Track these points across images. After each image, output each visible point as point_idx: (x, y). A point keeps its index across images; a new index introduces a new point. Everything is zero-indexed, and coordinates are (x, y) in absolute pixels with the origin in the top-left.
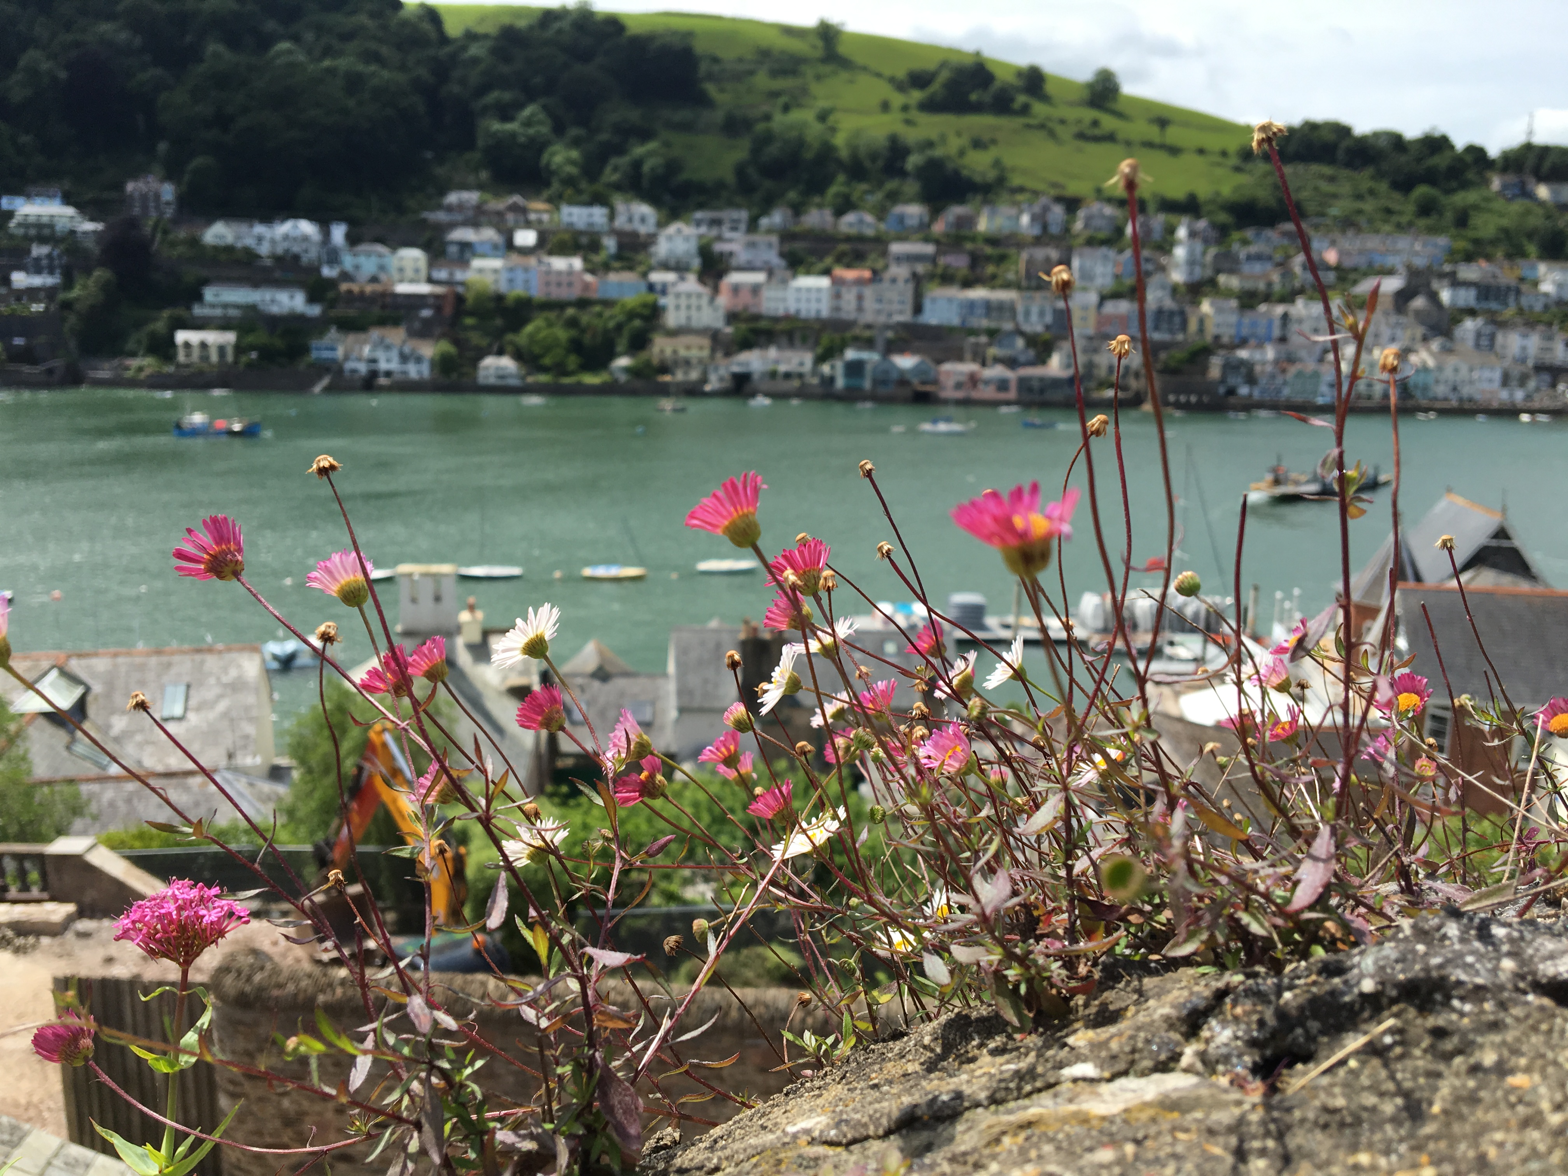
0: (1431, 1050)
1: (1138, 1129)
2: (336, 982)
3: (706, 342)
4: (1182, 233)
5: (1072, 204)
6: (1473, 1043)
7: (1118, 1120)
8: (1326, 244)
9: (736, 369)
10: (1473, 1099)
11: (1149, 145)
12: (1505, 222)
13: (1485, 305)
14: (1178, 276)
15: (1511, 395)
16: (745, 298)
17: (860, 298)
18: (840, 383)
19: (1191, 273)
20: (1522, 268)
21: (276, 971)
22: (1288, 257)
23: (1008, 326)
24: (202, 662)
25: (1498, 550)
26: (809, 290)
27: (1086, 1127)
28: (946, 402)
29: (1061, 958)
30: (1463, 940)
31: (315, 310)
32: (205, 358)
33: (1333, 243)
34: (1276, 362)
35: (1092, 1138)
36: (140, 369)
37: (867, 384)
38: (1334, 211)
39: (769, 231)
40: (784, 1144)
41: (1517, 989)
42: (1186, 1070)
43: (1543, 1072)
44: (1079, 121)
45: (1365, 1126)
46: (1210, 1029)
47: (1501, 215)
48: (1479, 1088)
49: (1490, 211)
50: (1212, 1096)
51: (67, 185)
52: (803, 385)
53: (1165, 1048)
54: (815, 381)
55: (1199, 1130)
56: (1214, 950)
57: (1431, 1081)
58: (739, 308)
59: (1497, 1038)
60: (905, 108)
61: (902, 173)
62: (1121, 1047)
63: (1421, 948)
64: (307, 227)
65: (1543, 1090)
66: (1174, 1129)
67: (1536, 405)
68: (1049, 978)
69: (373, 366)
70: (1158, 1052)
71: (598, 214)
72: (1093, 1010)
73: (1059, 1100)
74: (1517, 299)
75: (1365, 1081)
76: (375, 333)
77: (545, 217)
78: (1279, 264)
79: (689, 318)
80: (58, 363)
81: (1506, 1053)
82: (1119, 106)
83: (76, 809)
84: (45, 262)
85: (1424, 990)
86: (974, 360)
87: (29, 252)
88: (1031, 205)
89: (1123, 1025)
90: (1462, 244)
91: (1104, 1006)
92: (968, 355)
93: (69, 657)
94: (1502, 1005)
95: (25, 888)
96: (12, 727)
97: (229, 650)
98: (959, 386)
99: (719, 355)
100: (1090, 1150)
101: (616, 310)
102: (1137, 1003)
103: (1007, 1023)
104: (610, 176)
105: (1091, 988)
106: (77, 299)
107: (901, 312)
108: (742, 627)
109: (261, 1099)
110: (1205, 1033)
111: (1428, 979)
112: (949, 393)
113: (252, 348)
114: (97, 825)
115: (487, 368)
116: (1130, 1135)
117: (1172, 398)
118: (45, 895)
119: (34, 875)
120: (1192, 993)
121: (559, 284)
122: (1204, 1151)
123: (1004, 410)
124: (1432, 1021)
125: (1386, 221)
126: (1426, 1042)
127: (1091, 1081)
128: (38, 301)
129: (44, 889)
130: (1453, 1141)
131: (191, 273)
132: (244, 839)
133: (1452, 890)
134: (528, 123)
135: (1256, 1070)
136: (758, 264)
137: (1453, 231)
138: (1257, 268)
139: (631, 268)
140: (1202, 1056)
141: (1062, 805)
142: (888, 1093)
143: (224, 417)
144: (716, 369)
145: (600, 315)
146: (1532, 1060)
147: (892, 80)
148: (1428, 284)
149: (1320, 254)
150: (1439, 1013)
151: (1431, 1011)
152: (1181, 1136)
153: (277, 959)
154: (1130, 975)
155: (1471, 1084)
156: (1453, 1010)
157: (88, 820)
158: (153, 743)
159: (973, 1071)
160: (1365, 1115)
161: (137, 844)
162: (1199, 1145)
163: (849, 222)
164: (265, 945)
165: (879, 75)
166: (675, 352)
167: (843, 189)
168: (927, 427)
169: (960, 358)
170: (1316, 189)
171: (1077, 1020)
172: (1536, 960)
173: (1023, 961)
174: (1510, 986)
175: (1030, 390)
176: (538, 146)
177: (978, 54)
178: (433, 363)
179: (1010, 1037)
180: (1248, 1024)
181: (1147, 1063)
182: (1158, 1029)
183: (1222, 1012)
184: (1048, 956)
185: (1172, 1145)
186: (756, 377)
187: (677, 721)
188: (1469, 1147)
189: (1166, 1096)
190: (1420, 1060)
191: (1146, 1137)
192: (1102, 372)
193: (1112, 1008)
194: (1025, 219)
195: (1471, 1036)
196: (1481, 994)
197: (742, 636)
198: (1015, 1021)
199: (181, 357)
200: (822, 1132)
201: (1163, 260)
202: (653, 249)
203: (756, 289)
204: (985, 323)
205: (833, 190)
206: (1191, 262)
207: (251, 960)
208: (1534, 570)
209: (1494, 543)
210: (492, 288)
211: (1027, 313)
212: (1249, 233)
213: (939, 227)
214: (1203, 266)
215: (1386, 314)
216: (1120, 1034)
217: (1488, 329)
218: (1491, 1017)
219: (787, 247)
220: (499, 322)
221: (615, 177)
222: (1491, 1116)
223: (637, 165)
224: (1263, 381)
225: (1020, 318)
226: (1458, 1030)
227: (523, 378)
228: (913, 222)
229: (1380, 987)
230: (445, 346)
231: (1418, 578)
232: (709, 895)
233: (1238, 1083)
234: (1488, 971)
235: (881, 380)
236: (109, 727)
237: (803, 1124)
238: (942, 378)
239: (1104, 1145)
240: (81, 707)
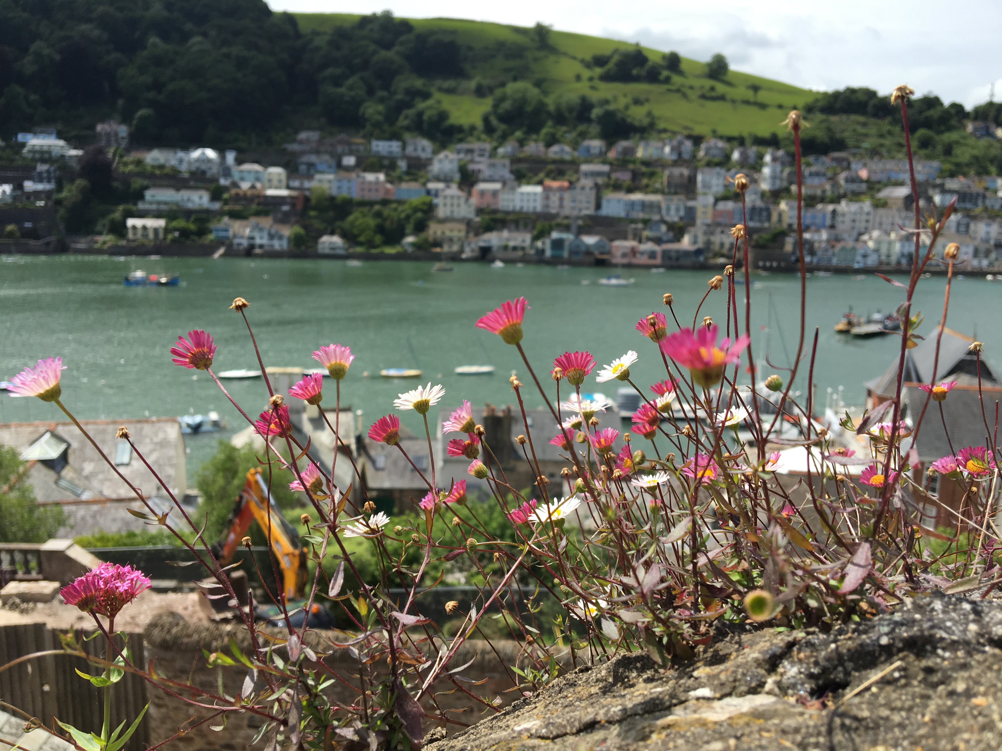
0: (924, 681)
1: (737, 730)
2: (224, 633)
3: (463, 227)
4: (768, 158)
5: (697, 140)
6: (950, 677)
7: (725, 724)
8: (860, 166)
9: (482, 244)
10: (950, 713)
11: (747, 102)
12: (976, 152)
13: (962, 205)
14: (765, 186)
15: (980, 262)
16: (488, 199)
17: (561, 199)
18: (548, 253)
19: (773, 184)
20: (987, 181)
21: (186, 626)
22: (836, 174)
23: (656, 217)
24: (142, 429)
25: (971, 362)
26: (528, 194)
27: (705, 728)
28: (616, 266)
29: (689, 622)
30: (944, 612)
31: (217, 206)
32: (145, 235)
33: (865, 165)
34: (828, 241)
35: (708, 735)
36: (104, 243)
37: (566, 254)
38: (866, 145)
39: (503, 157)
40: (513, 738)
41: (979, 643)
42: (768, 693)
43: (995, 695)
44: (702, 87)
45: (882, 729)
46: (784, 667)
47: (973, 148)
48: (954, 705)
49: (966, 145)
50: (785, 709)
51: (60, 126)
52: (525, 255)
53: (755, 679)
54: (532, 252)
55: (776, 731)
56: (787, 617)
57: (924, 701)
58: (484, 206)
59: (966, 674)
60: (591, 79)
61: (589, 120)
62: (727, 678)
63: (918, 616)
64: (211, 153)
65: (995, 707)
66: (760, 730)
67: (996, 269)
68: (682, 634)
69: (252, 242)
70: (751, 681)
71: (394, 146)
72: (709, 654)
73: (688, 711)
74: (983, 202)
75: (882, 700)
76: (253, 220)
77: (361, 148)
78: (831, 179)
79: (452, 212)
80: (53, 239)
81: (971, 683)
82: (728, 78)
83: (61, 522)
84: (45, 175)
85: (919, 643)
86: (634, 239)
87: (35, 168)
88: (671, 140)
89: (728, 664)
90: (947, 166)
91: (716, 652)
92: (630, 236)
93: (57, 425)
94: (969, 654)
95: (28, 571)
96: (21, 469)
97: (159, 421)
98: (624, 255)
99: (471, 235)
100: (708, 742)
101: (406, 207)
102: (737, 650)
103: (655, 663)
104: (402, 122)
105: (709, 641)
106: (65, 198)
107: (587, 208)
108: (484, 408)
109: (176, 709)
110: (780, 670)
111: (922, 636)
112: (618, 259)
113: (175, 229)
114: (74, 532)
115: (324, 243)
116: (733, 733)
117: (761, 264)
118: (40, 576)
119: (33, 564)
120: (772, 644)
121: (370, 190)
122: (779, 744)
123: (654, 271)
124: (924, 663)
125: (899, 151)
126: (921, 676)
127: (708, 699)
128: (41, 200)
129: (40, 572)
130: (937, 739)
131: (137, 183)
132: (167, 541)
133: (938, 580)
134: (351, 88)
135: (812, 693)
136: (497, 177)
137: (942, 158)
138: (816, 181)
139: (415, 180)
140: (779, 684)
141: (690, 524)
142: (579, 706)
143: (155, 273)
144: (469, 244)
145: (395, 210)
146: (988, 688)
147: (582, 61)
148: (926, 192)
149: (857, 172)
150: (929, 658)
151: (924, 657)
152: (765, 734)
153: (187, 618)
154: (733, 633)
155: (949, 703)
156: (938, 656)
157: (68, 529)
158: (110, 480)
159: (633, 692)
160: (882, 722)
161: (99, 544)
162: (776, 740)
163: (554, 151)
164: (179, 610)
165: (574, 58)
166: (443, 233)
167: (551, 130)
168: (604, 281)
169: (625, 238)
170: (854, 130)
171: (699, 661)
172: (991, 625)
173: (665, 623)
174: (974, 641)
175: (670, 258)
176: (357, 103)
177: (637, 45)
178: (289, 240)
179: (656, 671)
180: (808, 664)
181: (744, 688)
182: (751, 666)
183: (791, 657)
184: (681, 620)
185: (760, 740)
186: (494, 249)
187: (443, 468)
188: (947, 743)
189: (756, 709)
190: (917, 688)
191: (742, 735)
192: (716, 247)
193: (721, 653)
194: (667, 150)
195: (949, 673)
196: (956, 645)
197: (485, 414)
198: (660, 661)
199: (130, 235)
200: (537, 730)
201: (756, 176)
202: (430, 168)
203: (495, 193)
204: (641, 215)
205: (544, 131)
206: (774, 177)
207: (170, 619)
208: (995, 375)
209: (969, 358)
210: (328, 192)
211: (668, 209)
212: (811, 159)
213: (612, 155)
214: (782, 180)
215: (899, 210)
216: (726, 670)
217: (966, 220)
218: (962, 661)
219: (515, 167)
220: (331, 214)
221: (406, 123)
222: (961, 724)
223: (420, 114)
224: (819, 253)
225: (664, 212)
226: (941, 669)
227: (347, 249)
228: (596, 151)
229: (891, 641)
230: (298, 229)
231: (919, 380)
232: (463, 580)
233: (801, 701)
234: (960, 631)
235: (574, 252)
236: (82, 469)
237: (525, 725)
238: (614, 250)
239: (716, 740)
240: (64, 458)
